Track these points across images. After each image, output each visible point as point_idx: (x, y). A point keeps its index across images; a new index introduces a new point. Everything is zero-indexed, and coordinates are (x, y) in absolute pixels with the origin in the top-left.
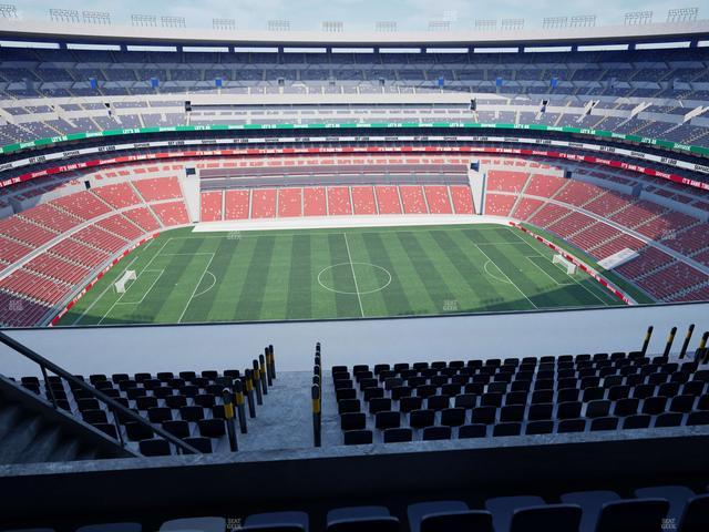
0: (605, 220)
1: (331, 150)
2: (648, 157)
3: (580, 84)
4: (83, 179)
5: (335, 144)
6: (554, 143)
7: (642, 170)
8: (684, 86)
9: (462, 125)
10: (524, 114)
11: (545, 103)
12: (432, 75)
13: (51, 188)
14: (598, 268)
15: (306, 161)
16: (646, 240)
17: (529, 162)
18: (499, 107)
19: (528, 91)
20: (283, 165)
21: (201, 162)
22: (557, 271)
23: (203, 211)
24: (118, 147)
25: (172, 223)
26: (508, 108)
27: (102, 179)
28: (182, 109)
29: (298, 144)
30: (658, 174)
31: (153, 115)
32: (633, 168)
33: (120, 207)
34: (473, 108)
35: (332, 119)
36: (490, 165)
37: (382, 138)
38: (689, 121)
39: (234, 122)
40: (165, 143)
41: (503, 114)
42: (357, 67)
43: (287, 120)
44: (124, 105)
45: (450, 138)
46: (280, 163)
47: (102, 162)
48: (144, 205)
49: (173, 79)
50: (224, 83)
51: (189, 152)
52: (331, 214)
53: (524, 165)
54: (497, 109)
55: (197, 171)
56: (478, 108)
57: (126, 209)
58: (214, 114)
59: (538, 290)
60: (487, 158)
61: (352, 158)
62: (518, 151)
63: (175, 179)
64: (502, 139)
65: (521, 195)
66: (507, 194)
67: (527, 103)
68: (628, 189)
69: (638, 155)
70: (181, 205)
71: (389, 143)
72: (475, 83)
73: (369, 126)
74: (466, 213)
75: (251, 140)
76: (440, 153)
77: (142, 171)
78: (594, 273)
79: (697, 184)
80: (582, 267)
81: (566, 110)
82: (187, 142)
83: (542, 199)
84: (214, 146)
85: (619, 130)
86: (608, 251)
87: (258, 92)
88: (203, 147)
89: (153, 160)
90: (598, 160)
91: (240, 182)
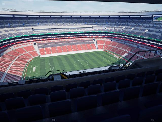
0: (121, 49)
1: (66, 38)
2: (126, 37)
3: (111, 23)
4: (11, 47)
5: (66, 36)
6: (109, 35)
7: (125, 39)
8: (130, 24)
9: (92, 32)
10: (103, 29)
11: (106, 27)
12: (84, 22)
13: (5, 50)
14: (122, 57)
15: (60, 40)
16: (128, 51)
17: (104, 38)
18: (98, 28)
19: (102, 25)
20: (56, 42)
21: (37, 42)
22: (116, 58)
23: (41, 53)
25: (35, 56)
26: (99, 28)
28: (32, 30)
29: (58, 37)
30: (128, 40)
31: (26, 32)
32: (123, 39)
33: (22, 53)
34: (93, 28)
35: (66, 31)
36: (97, 39)
37: (76, 35)
38: (132, 30)
39: (44, 33)
40: (29, 38)
41: (99, 29)
42: (68, 20)
43: (56, 32)
44: (18, 30)
45: (89, 34)
46: (55, 41)
47: (15, 43)
48: (27, 52)
49: (28, 23)
50: (40, 24)
51: (34, 40)
52: (68, 51)
53: (103, 39)
54: (97, 28)
55: (37, 44)
56: (94, 28)
57: (24, 54)
58: (39, 31)
59: (114, 62)
60: (96, 38)
61: (70, 39)
62: (102, 36)
63: (32, 46)
64: (99, 34)
65: (104, 45)
66: (101, 45)
67: (103, 27)
68: (123, 43)
69: (124, 36)
70: (35, 52)
71: (77, 36)
72: (92, 23)
73: (74, 32)
74: (95, 49)
75: (48, 37)
76: (87, 37)
77: (24, 45)
78: (122, 58)
79: (135, 41)
80: (119, 57)
81: (110, 28)
82: (34, 38)
83: (108, 45)
84: (40, 38)
85: (121, 32)
86: (123, 54)
87: (48, 26)
88: (37, 38)
89: (26, 42)
90: (117, 38)
91: (47, 46)
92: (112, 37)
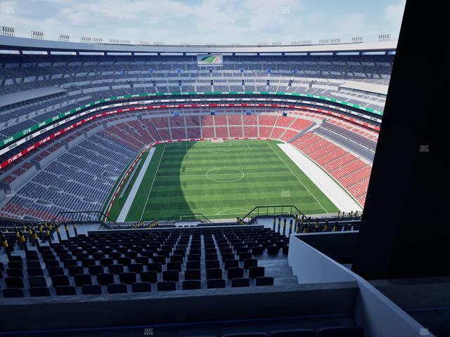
4: (285, 112)
24: (304, 102)
27: (292, 114)
29: (371, 122)
47: (296, 107)
57: (279, 127)
77: (309, 115)
82: (330, 106)
89: (316, 112)
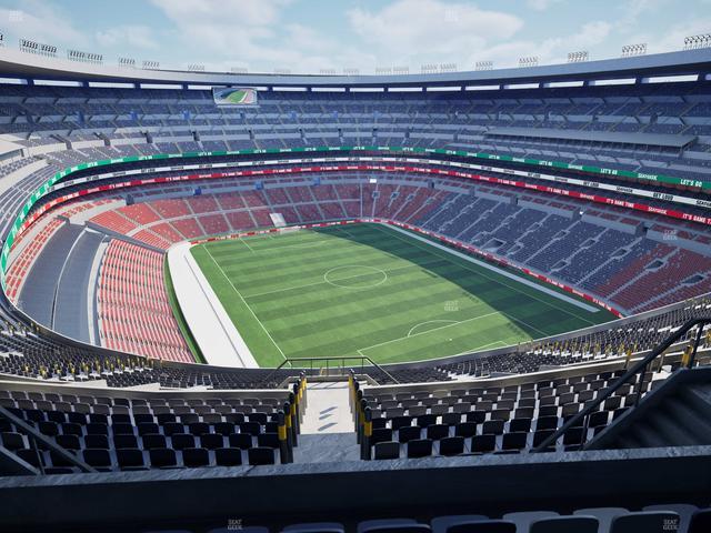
7: (186, 177)
16: (265, 207)
30: (201, 176)
32: (178, 178)
62: (77, 195)
66: (136, 231)
69: (177, 168)
90: (144, 182)
92: (121, 185)
